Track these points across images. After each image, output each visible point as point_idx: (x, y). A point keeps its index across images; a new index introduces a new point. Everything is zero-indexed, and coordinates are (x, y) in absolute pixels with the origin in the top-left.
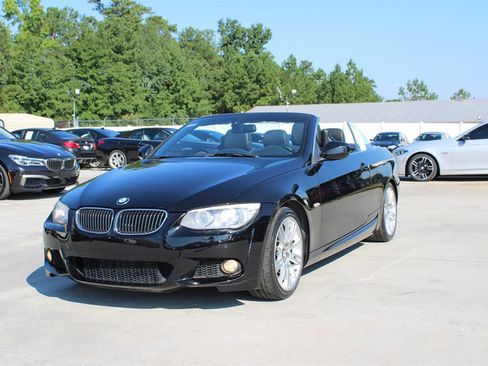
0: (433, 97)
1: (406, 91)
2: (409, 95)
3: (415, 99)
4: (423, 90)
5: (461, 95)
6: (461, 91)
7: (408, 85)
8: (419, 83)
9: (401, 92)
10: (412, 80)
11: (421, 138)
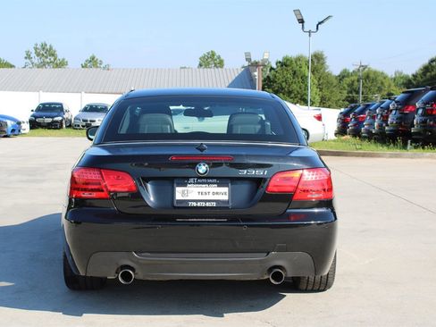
0: (61, 64)
1: (33, 55)
2: (36, 60)
3: (43, 65)
4: (53, 55)
5: (93, 62)
6: (93, 58)
7: (36, 49)
8: (48, 47)
9: (28, 56)
10: (39, 44)
11: (85, 110)
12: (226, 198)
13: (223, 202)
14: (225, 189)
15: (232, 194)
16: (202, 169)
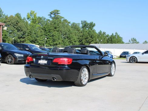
0: (138, 43)
2: (132, 42)
3: (133, 43)
4: (136, 41)
5: (146, 42)
6: (146, 41)
7: (131, 39)
12: (46, 63)
13: (46, 64)
14: (46, 61)
15: (47, 62)
16: (42, 57)
